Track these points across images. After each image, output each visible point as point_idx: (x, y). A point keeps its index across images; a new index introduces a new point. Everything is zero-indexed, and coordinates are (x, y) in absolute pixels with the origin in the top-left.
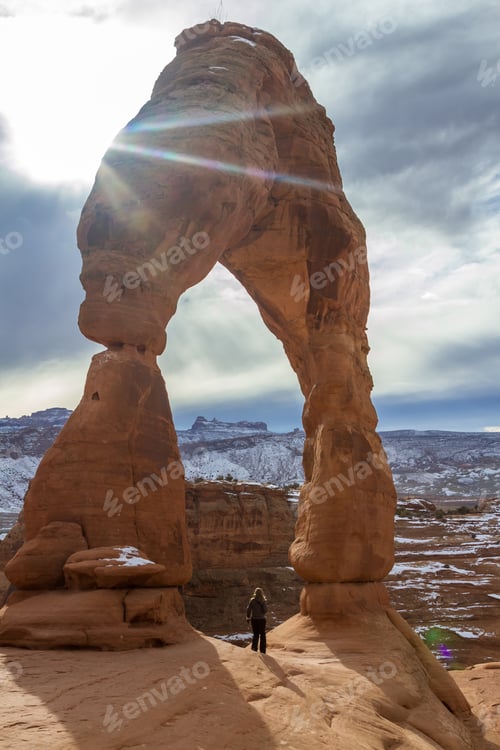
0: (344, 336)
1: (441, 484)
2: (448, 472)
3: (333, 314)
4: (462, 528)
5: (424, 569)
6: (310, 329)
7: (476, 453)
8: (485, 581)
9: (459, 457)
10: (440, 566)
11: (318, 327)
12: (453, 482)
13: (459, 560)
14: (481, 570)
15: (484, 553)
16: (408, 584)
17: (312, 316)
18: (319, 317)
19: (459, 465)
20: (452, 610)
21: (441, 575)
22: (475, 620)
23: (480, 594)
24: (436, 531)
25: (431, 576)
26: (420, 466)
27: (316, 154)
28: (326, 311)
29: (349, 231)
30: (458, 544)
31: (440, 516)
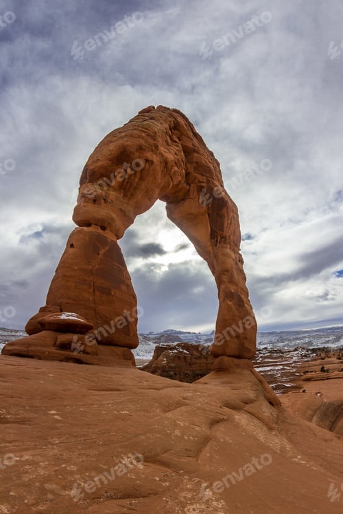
0: (228, 250)
1: (285, 346)
2: (286, 343)
3: (223, 240)
4: (289, 356)
5: (277, 368)
6: (213, 246)
7: (294, 337)
8: (294, 370)
9: (290, 338)
10: (282, 367)
11: (216, 245)
12: (287, 345)
13: (287, 365)
14: (294, 367)
15: (295, 362)
16: (272, 372)
17: (213, 240)
18: (217, 241)
19: (289, 340)
20: (284, 379)
21: (282, 369)
22: (291, 381)
23: (293, 374)
24: (281, 357)
25: (279, 370)
26: (278, 341)
27: (206, 162)
28: (219, 238)
29: (226, 199)
30: (287, 360)
31: (283, 353)
